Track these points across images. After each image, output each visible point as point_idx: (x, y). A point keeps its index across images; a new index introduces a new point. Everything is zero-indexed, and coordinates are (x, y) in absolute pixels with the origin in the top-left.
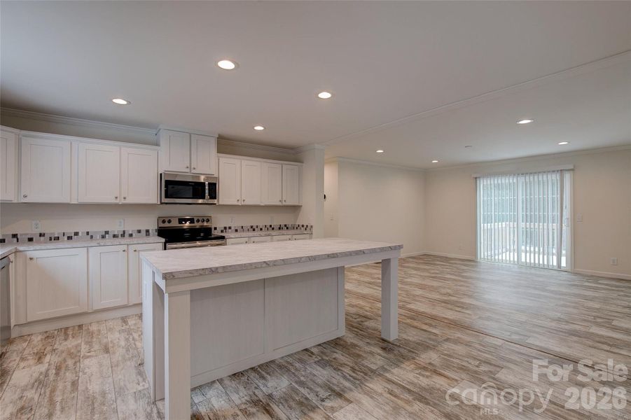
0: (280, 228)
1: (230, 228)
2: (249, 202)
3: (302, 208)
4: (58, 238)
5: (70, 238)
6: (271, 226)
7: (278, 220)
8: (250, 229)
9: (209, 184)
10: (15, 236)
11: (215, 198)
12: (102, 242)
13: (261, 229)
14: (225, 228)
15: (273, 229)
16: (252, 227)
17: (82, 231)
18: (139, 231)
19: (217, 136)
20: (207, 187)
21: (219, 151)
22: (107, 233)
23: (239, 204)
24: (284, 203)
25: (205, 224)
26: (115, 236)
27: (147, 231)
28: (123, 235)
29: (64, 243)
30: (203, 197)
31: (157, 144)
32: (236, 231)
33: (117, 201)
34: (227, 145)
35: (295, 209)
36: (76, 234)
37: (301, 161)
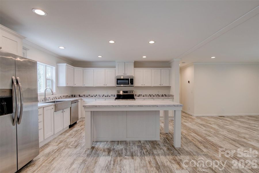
0: (162, 96)
1: (141, 95)
2: (146, 85)
3: (171, 88)
4: (92, 96)
5: (95, 96)
6: (158, 95)
7: (161, 92)
8: (149, 96)
9: (131, 79)
10: (84, 95)
11: (133, 84)
12: (102, 98)
13: (154, 96)
14: (139, 95)
15: (159, 96)
16: (150, 95)
17: (98, 95)
18: (112, 95)
19: (134, 62)
20: (130, 80)
21: (134, 67)
22: (104, 95)
23: (142, 86)
24: (162, 85)
25: (132, 93)
26: (106, 96)
27: (114, 95)
28: (108, 96)
29: (94, 98)
30: (129, 84)
31: (115, 67)
32: (144, 96)
33: (104, 86)
34: (137, 64)
35: (169, 88)
36: (97, 95)
37: (170, 67)
